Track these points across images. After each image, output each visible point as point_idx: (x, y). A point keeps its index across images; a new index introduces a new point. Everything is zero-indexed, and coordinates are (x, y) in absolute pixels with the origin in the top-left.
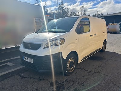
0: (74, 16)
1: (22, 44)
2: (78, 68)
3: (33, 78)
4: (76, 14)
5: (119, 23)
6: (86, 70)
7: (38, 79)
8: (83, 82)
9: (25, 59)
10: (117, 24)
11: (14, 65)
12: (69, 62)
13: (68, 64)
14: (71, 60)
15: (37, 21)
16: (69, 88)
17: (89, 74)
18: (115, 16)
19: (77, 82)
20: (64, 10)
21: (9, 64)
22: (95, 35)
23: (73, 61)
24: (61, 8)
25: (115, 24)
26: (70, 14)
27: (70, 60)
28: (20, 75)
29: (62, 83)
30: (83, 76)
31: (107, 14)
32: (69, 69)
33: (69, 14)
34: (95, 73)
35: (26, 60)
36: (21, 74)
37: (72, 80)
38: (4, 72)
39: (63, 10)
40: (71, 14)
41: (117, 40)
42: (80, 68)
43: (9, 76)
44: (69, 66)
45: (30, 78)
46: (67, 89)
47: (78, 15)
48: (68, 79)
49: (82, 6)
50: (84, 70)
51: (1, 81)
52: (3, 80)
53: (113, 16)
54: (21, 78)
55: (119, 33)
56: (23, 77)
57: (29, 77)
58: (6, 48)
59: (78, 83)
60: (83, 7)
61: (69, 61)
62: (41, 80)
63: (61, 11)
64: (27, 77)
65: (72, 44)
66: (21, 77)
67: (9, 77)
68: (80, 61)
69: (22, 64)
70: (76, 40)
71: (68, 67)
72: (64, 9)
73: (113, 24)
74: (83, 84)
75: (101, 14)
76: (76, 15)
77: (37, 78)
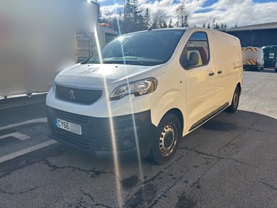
0: (162, 27)
1: (52, 89)
2: (182, 148)
3: (80, 169)
4: (165, 24)
5: (263, 47)
6: (199, 153)
7: (92, 173)
8: (196, 181)
9: (61, 124)
10: (257, 48)
11: (29, 137)
12: (164, 134)
13: (161, 139)
14: (169, 129)
15: (80, 35)
16: (165, 192)
17: (209, 161)
18: (254, 31)
19: (184, 180)
20: (138, 14)
21: (16, 135)
22: (219, 73)
23: (172, 131)
24: (130, 9)
25: (253, 48)
26: (151, 22)
27: (167, 129)
28: (47, 163)
29: (149, 180)
30: (194, 166)
31: (236, 27)
32: (162, 149)
33: (149, 22)
34: (221, 160)
35: (63, 128)
36: (49, 159)
37: (172, 175)
38: (7, 154)
39: (137, 12)
40: (154, 24)
41: (260, 85)
42: (186, 148)
43: (22, 163)
44: (163, 144)
45: (70, 169)
46: (163, 195)
47: (170, 26)
48: (161, 172)
49: (180, 4)
50: (196, 151)
51: (4, 175)
52: (7, 174)
53: (249, 31)
54: (52, 169)
55: (262, 70)
56: (55, 167)
57: (69, 167)
58: (6, 97)
59: (187, 182)
60: (182, 8)
61: (164, 132)
62: (98, 173)
63: (132, 15)
64: (64, 167)
65: (171, 93)
66: (50, 166)
67: (22, 167)
68: (186, 132)
69: (50, 137)
70: (181, 82)
71: (161, 146)
72: (139, 12)
73: (249, 50)
74: (196, 185)
75: (222, 25)
76: (165, 26)
77: (88, 169)
